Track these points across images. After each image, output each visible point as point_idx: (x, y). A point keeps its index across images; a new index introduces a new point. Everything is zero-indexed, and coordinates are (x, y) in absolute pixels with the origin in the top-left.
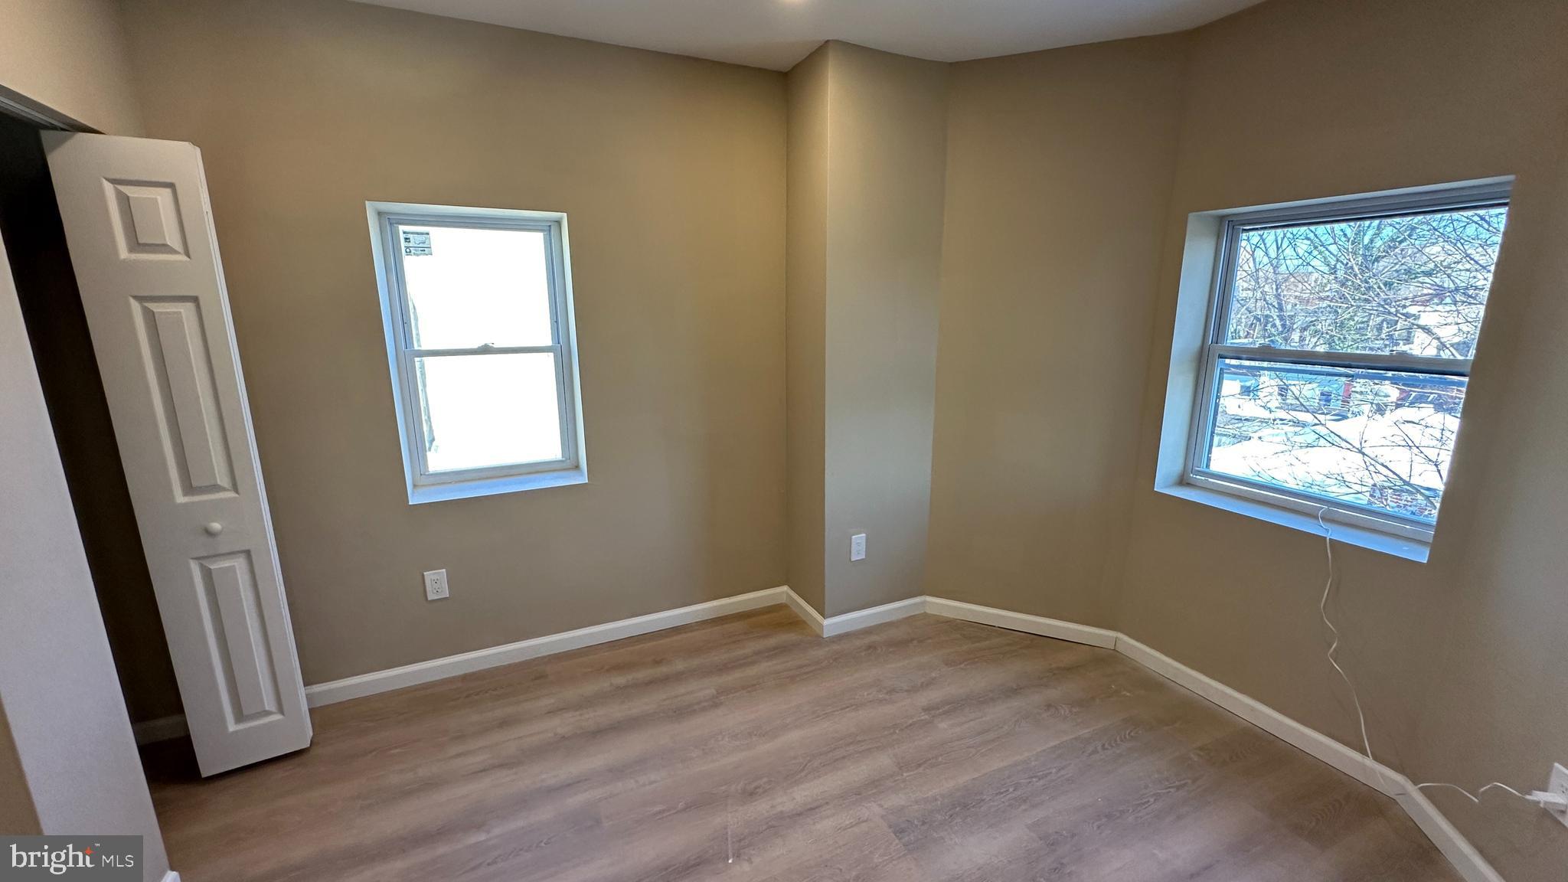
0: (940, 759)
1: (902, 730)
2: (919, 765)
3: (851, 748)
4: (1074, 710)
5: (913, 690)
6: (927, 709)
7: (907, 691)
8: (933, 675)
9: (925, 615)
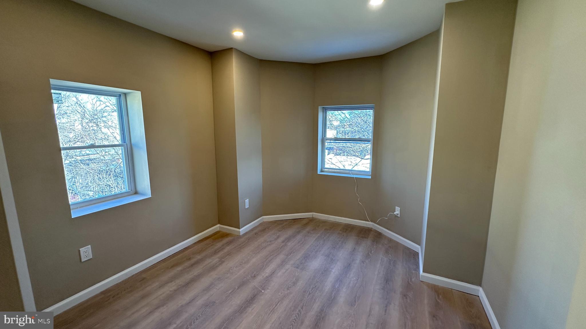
0: (294, 251)
1: (280, 249)
2: (291, 254)
3: (272, 257)
4: (314, 231)
5: (276, 239)
6: (283, 242)
7: (274, 240)
8: (278, 234)
9: (264, 222)
